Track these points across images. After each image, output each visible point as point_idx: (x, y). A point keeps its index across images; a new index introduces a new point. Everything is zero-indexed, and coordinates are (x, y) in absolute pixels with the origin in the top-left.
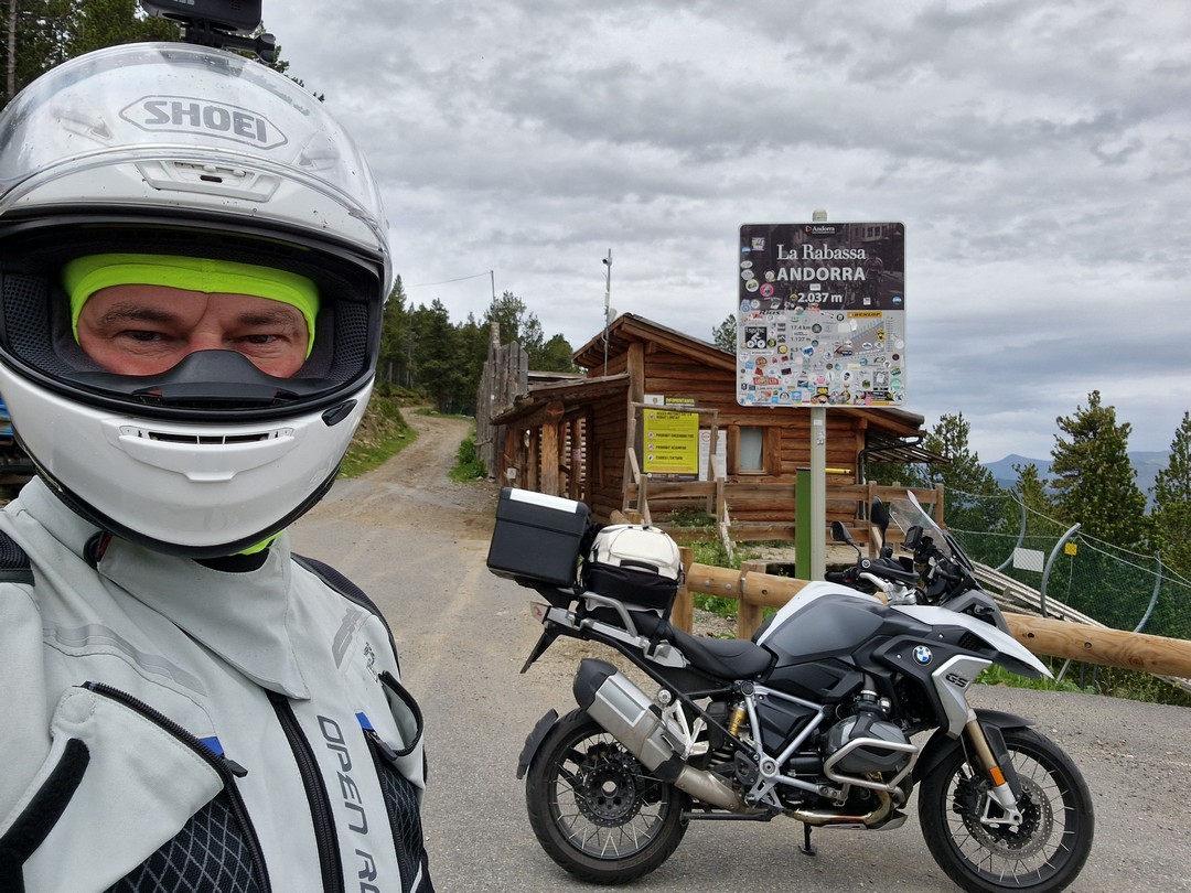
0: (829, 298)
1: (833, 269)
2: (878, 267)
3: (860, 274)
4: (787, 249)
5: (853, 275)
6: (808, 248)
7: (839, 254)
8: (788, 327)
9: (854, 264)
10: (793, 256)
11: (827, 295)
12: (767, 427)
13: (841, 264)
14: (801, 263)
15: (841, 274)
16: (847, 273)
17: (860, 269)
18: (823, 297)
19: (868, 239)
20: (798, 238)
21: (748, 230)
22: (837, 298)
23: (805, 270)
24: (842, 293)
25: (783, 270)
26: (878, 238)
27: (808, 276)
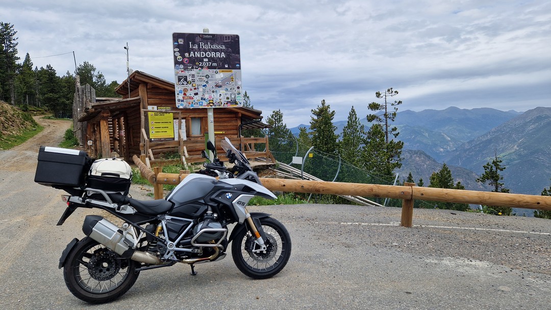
0: (212, 64)
1: (212, 53)
2: (230, 52)
3: (223, 55)
4: (193, 44)
5: (220, 55)
6: (202, 44)
7: (215, 47)
8: (196, 76)
9: (221, 51)
10: (196, 47)
11: (211, 63)
12: (202, 117)
13: (215, 51)
14: (199, 50)
15: (216, 55)
16: (218, 55)
17: (223, 53)
18: (209, 64)
19: (225, 41)
20: (198, 39)
21: (176, 35)
22: (215, 64)
23: (201, 53)
24: (216, 62)
25: (192, 52)
26: (229, 41)
27: (203, 55)
